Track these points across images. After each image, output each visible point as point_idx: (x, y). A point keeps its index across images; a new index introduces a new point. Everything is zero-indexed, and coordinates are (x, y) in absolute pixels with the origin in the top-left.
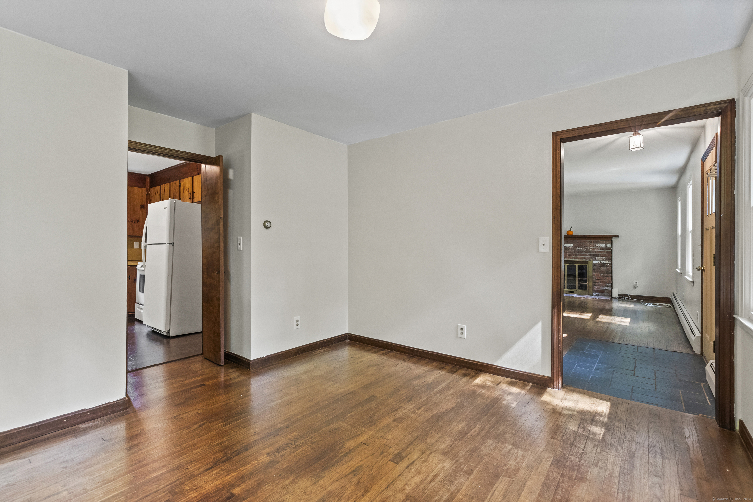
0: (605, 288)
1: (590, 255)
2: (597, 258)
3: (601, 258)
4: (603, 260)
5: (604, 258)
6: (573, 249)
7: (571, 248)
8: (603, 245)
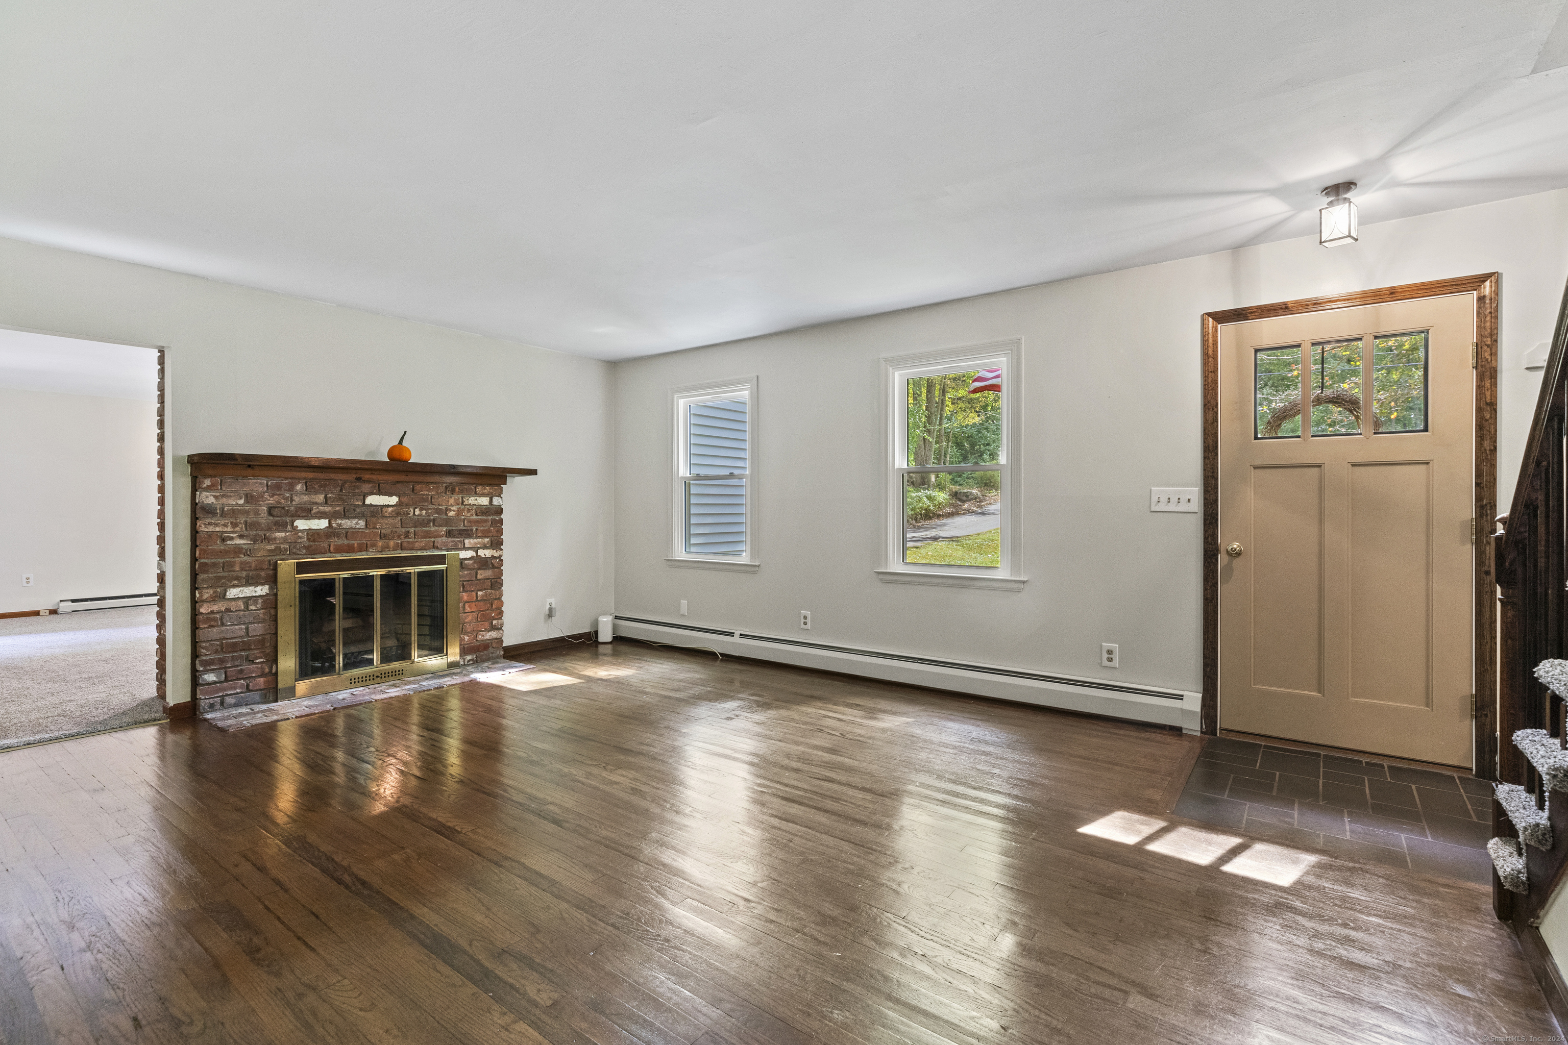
0: (490, 633)
1: (449, 534)
2: (470, 542)
3: (479, 540)
4: (485, 547)
5: (487, 540)
6: (398, 514)
7: (390, 509)
8: (484, 501)
